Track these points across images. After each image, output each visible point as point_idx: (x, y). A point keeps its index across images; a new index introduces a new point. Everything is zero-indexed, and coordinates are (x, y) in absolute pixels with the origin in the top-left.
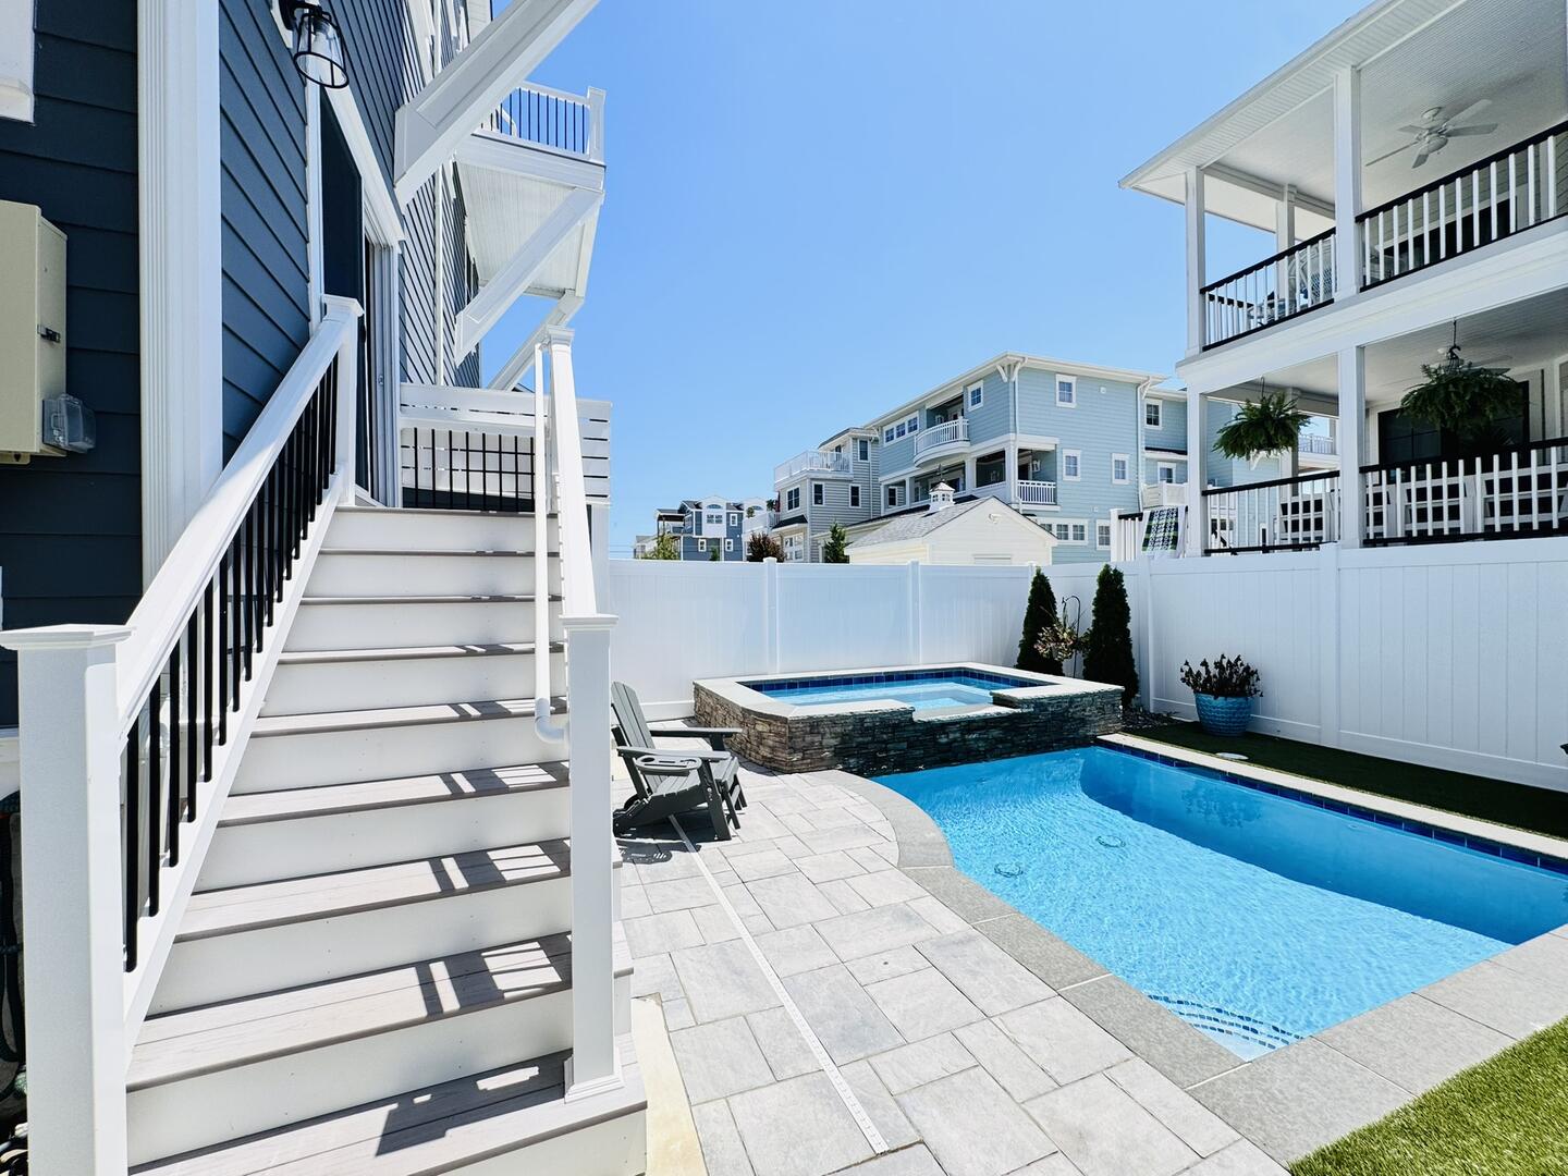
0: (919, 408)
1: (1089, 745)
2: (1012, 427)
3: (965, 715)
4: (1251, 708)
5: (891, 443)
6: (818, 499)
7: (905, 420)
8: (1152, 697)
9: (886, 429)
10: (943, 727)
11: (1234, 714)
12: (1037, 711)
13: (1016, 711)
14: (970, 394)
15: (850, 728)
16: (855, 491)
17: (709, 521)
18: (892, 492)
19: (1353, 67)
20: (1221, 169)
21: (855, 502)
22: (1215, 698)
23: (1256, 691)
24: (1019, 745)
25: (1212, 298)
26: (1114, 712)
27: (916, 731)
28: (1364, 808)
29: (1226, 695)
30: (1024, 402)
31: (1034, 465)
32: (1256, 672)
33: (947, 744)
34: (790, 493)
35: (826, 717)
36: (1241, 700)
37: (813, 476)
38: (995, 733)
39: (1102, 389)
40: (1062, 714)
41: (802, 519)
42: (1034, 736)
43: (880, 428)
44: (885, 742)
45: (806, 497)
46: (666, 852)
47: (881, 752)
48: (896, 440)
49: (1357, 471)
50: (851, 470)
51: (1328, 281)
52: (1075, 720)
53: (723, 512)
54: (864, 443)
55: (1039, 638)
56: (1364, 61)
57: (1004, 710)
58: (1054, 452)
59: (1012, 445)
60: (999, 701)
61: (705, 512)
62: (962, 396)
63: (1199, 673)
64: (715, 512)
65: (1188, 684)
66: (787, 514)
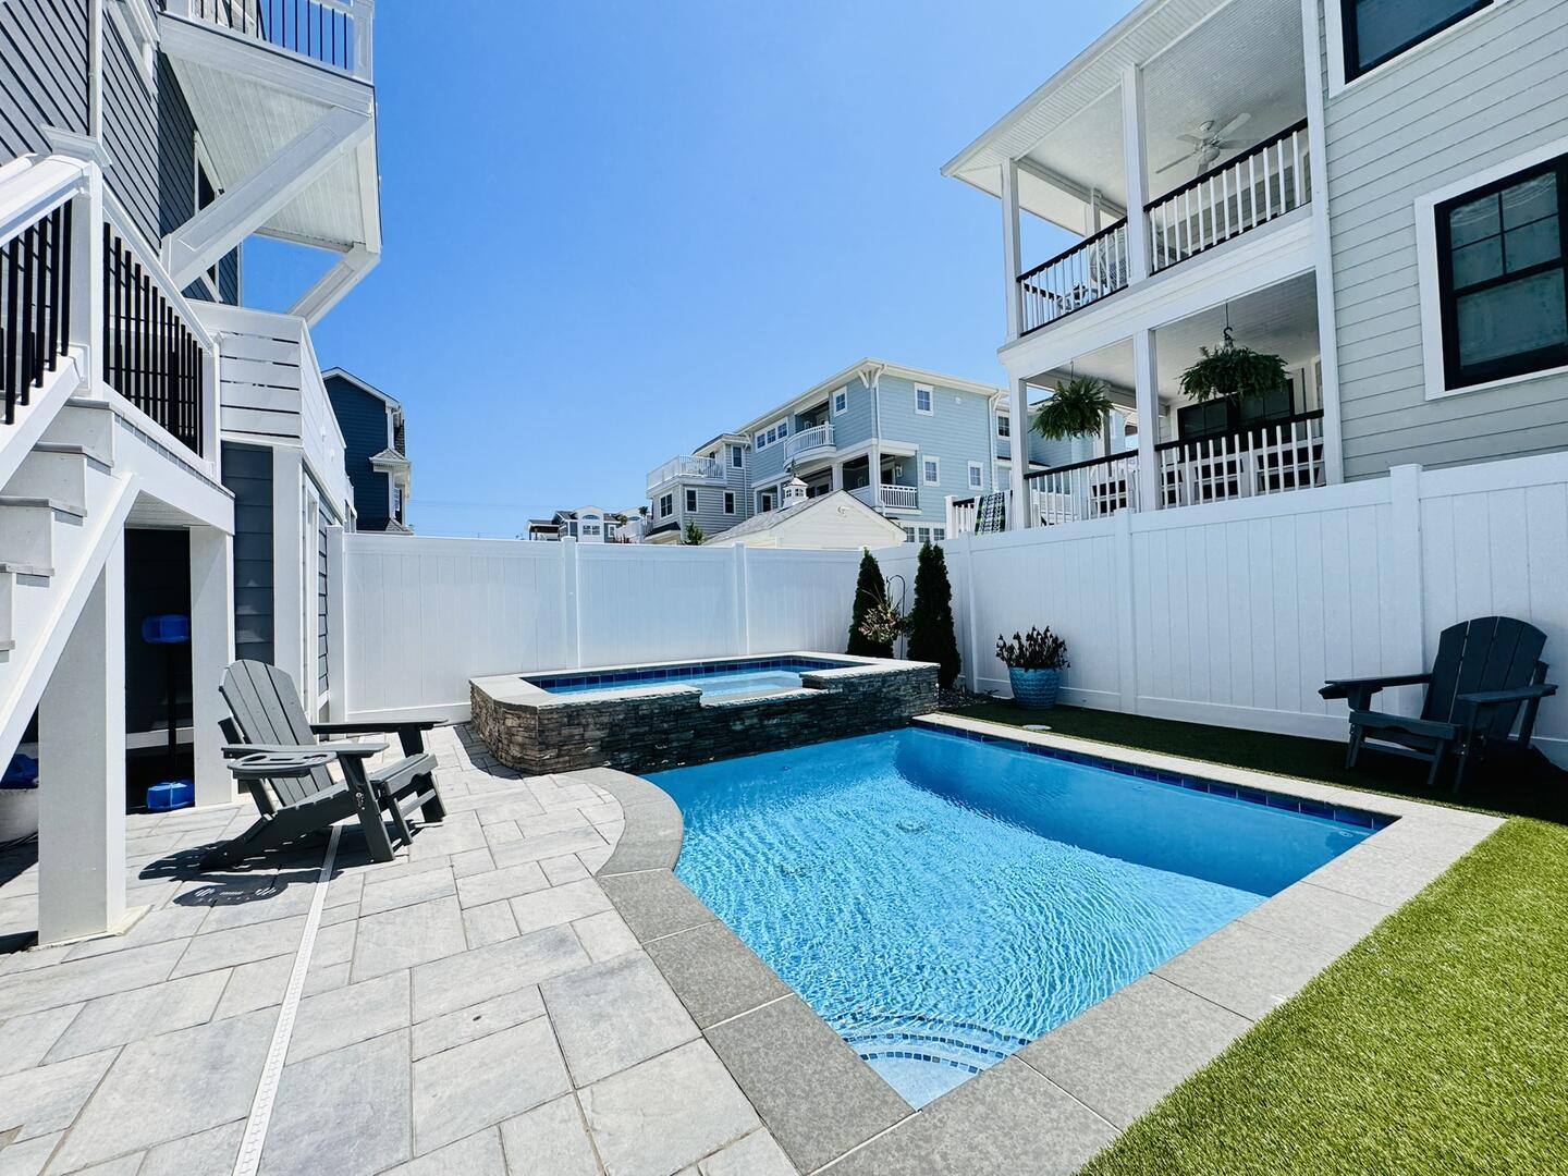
0: (787, 414)
1: (905, 726)
2: (874, 432)
3: (763, 698)
4: (1060, 680)
5: (762, 449)
6: (692, 506)
7: (775, 426)
8: (976, 678)
9: (758, 434)
10: (737, 712)
11: (1044, 685)
12: (847, 691)
13: (823, 692)
14: (835, 401)
15: (621, 717)
16: (729, 497)
17: (585, 532)
18: (767, 500)
19: (1136, 65)
20: (1028, 163)
21: (729, 509)
22: (1026, 671)
23: (1064, 662)
24: (826, 730)
25: (1027, 287)
26: (930, 690)
27: (704, 718)
28: (1148, 767)
29: (1036, 667)
30: (886, 410)
31: (897, 470)
32: (1063, 643)
33: (742, 731)
34: (663, 500)
35: (588, 704)
36: (1050, 671)
37: (687, 481)
38: (800, 717)
39: (958, 399)
40: (875, 694)
41: (675, 526)
42: (844, 719)
43: (751, 433)
44: (666, 732)
45: (679, 503)
46: (278, 884)
47: (660, 743)
48: (767, 445)
49: (1153, 449)
50: (725, 477)
51: (1123, 270)
52: (889, 700)
53: (600, 523)
54: (737, 450)
55: (865, 620)
56: (1146, 59)
57: (809, 691)
58: (915, 457)
59: (875, 448)
60: (808, 682)
61: (581, 523)
62: (827, 403)
63: (1012, 648)
64: (592, 523)
65: (1003, 658)
66: (662, 521)
